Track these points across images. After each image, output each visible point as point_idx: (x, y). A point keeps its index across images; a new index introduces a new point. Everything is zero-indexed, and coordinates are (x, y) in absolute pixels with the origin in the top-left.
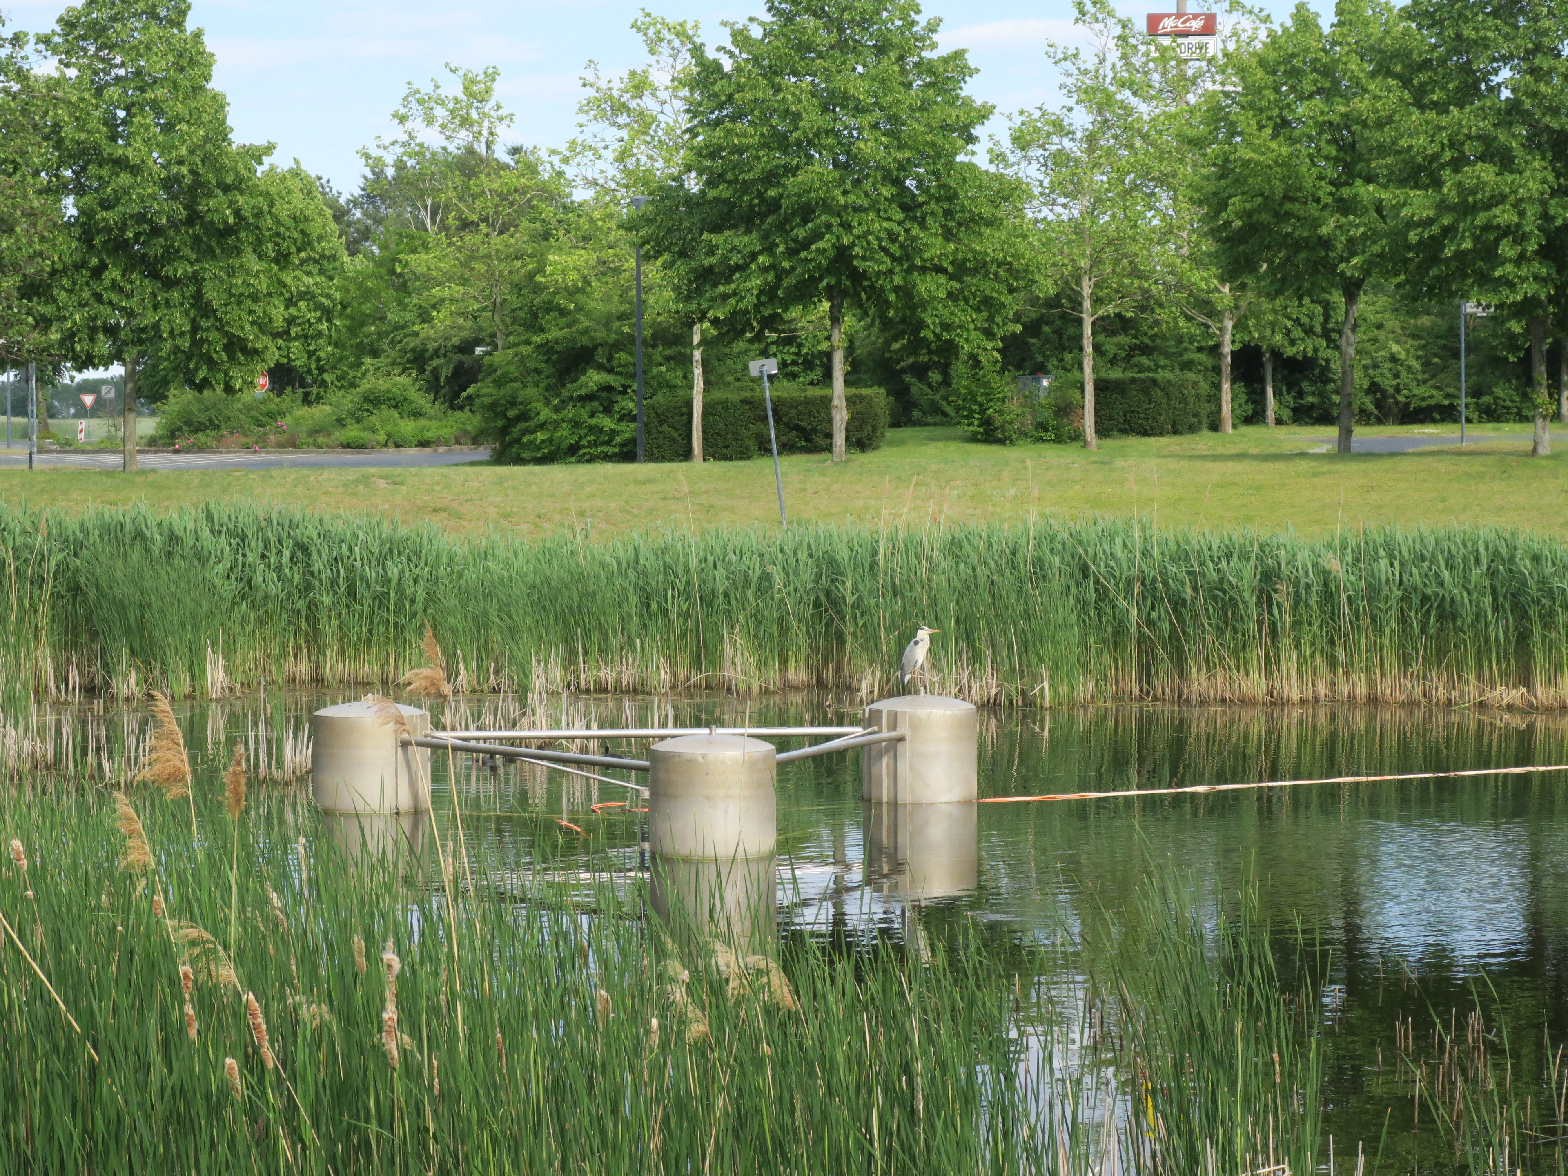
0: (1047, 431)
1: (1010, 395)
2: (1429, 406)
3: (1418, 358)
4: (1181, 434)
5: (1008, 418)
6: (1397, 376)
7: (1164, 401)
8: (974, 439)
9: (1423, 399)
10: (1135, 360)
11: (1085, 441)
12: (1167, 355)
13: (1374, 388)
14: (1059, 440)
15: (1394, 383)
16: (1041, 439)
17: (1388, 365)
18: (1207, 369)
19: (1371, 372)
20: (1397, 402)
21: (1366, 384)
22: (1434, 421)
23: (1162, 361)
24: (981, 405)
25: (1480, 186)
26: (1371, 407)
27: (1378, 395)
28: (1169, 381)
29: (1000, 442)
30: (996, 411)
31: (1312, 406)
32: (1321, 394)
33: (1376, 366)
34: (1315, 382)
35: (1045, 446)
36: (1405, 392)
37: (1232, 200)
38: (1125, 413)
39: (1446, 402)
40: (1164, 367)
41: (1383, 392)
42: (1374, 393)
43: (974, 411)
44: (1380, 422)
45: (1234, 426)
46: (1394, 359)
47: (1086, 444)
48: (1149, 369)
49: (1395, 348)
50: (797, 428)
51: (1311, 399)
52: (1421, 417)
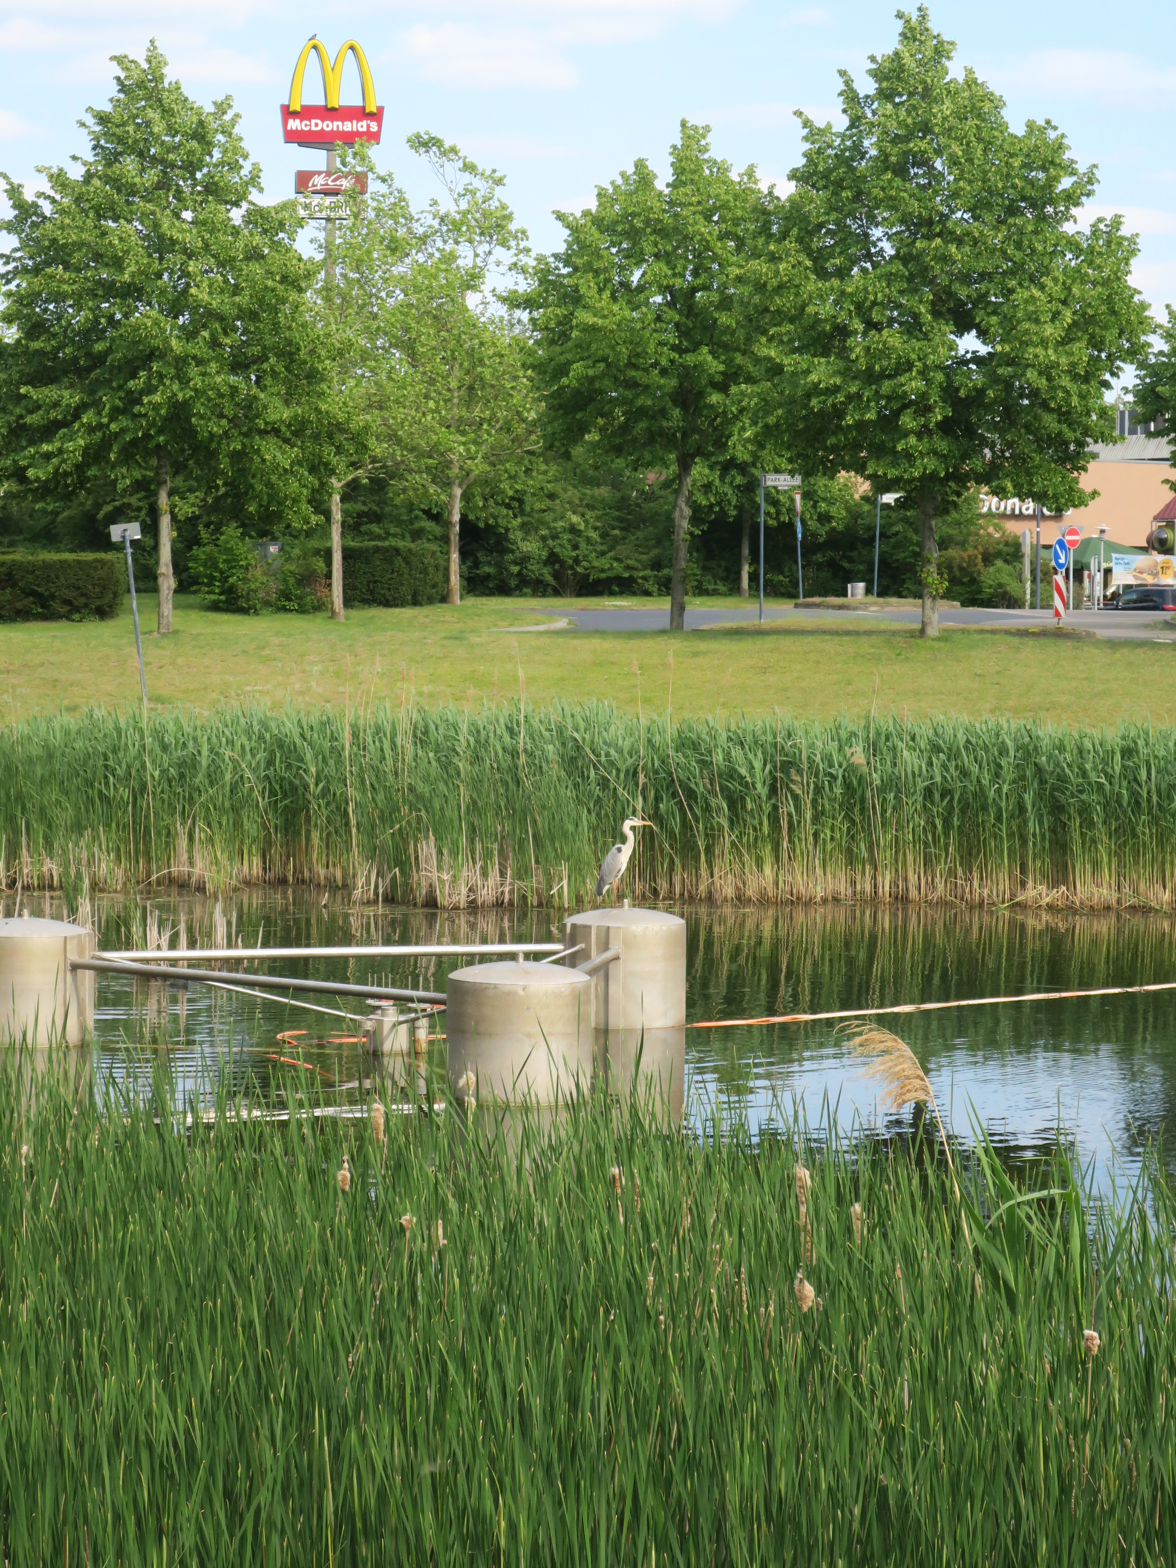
0: (290, 600)
1: (253, 562)
2: (608, 578)
3: (596, 529)
4: (421, 605)
5: (253, 586)
6: (575, 547)
7: (406, 571)
8: (215, 607)
9: (603, 571)
10: (363, 528)
11: (333, 611)
12: (399, 522)
13: (553, 559)
14: (302, 610)
15: (574, 554)
16: (284, 609)
17: (567, 536)
18: (436, 538)
19: (550, 542)
20: (576, 574)
21: (545, 554)
22: (612, 594)
23: (393, 530)
24: (222, 573)
25: (885, 352)
26: (549, 579)
27: (557, 566)
28: (410, 550)
29: (244, 611)
30: (239, 579)
31: (488, 576)
32: (499, 566)
33: (554, 537)
34: (492, 552)
35: (289, 616)
36: (584, 563)
37: (575, 366)
38: (369, 582)
39: (626, 575)
40: (395, 535)
41: (562, 563)
42: (553, 564)
43: (213, 578)
44: (557, 593)
45: (461, 598)
46: (573, 530)
47: (333, 615)
48: (379, 538)
49: (575, 519)
50: (33, 593)
51: (487, 569)
52: (600, 588)
